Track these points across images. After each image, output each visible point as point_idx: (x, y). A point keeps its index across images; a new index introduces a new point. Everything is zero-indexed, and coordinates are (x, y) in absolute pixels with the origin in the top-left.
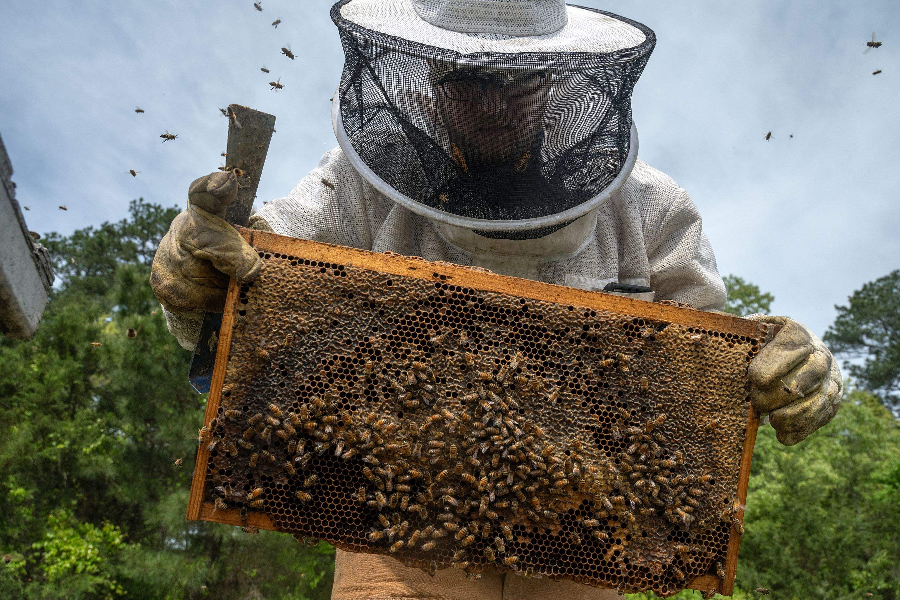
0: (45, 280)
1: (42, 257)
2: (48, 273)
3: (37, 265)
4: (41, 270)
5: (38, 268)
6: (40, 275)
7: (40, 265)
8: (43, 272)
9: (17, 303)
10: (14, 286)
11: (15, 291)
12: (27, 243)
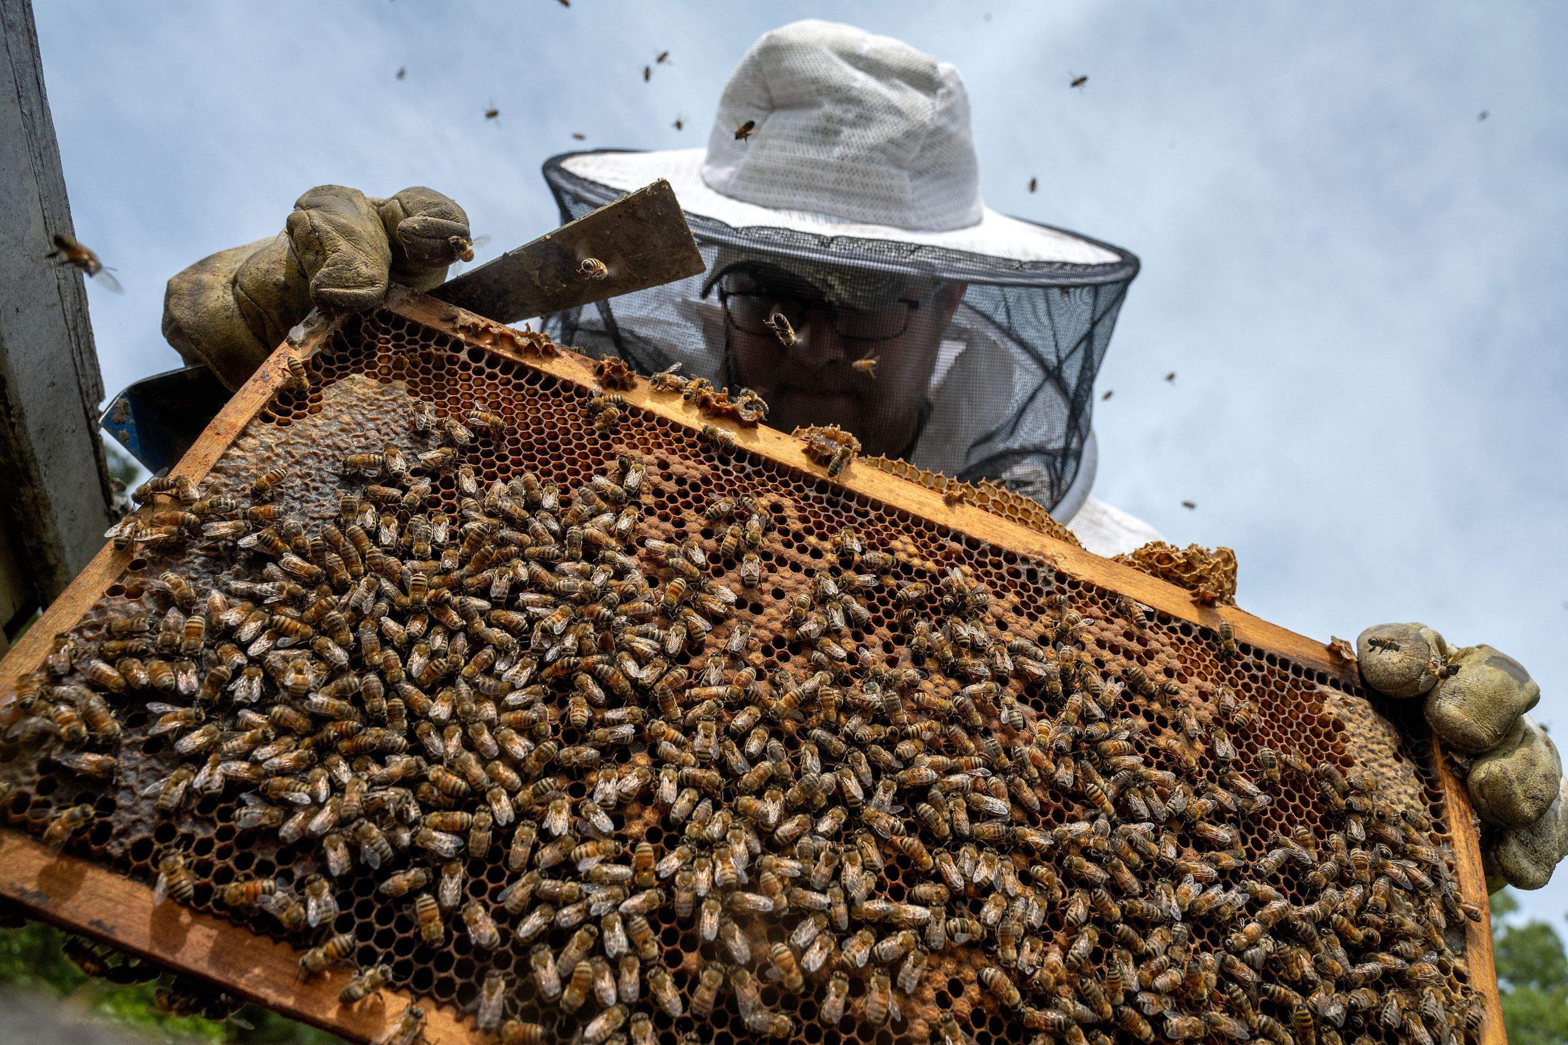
12: (104, 495)
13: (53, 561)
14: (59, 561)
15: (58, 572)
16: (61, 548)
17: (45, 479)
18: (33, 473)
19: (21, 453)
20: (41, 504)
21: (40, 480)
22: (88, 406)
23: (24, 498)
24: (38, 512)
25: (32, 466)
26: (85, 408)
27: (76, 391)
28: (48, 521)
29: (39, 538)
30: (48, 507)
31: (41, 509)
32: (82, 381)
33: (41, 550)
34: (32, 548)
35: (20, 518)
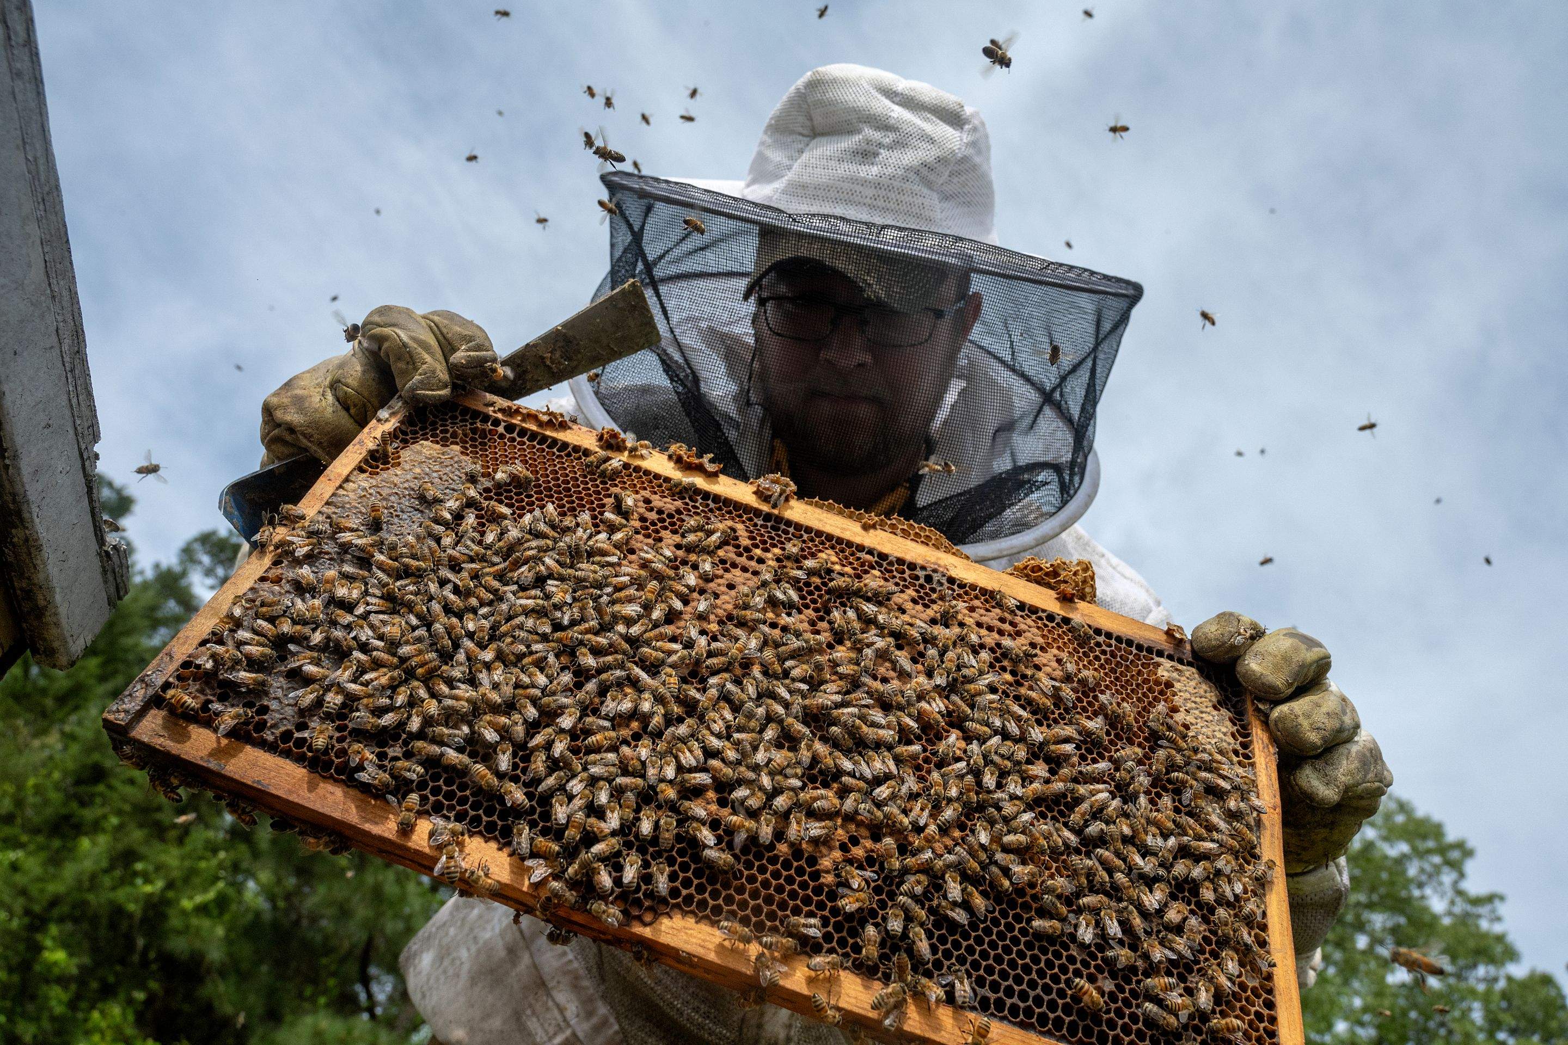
0: (112, 590)
1: (115, 558)
2: (119, 580)
3: (103, 567)
4: (110, 577)
5: (105, 572)
6: (106, 582)
7: (110, 569)
9: (56, 614)
10: (58, 590)
11: (58, 598)
12: (96, 535)
13: (42, 603)
14: (49, 603)
16: (51, 589)
17: (37, 520)
18: (26, 515)
19: (14, 495)
20: (31, 546)
21: (32, 521)
22: (83, 447)
23: (15, 540)
24: (30, 554)
25: (25, 507)
26: (80, 449)
27: (71, 432)
28: (39, 562)
29: (29, 578)
30: (39, 548)
31: (33, 550)
32: (78, 422)
33: (31, 591)
34: (22, 589)
35: (11, 559)
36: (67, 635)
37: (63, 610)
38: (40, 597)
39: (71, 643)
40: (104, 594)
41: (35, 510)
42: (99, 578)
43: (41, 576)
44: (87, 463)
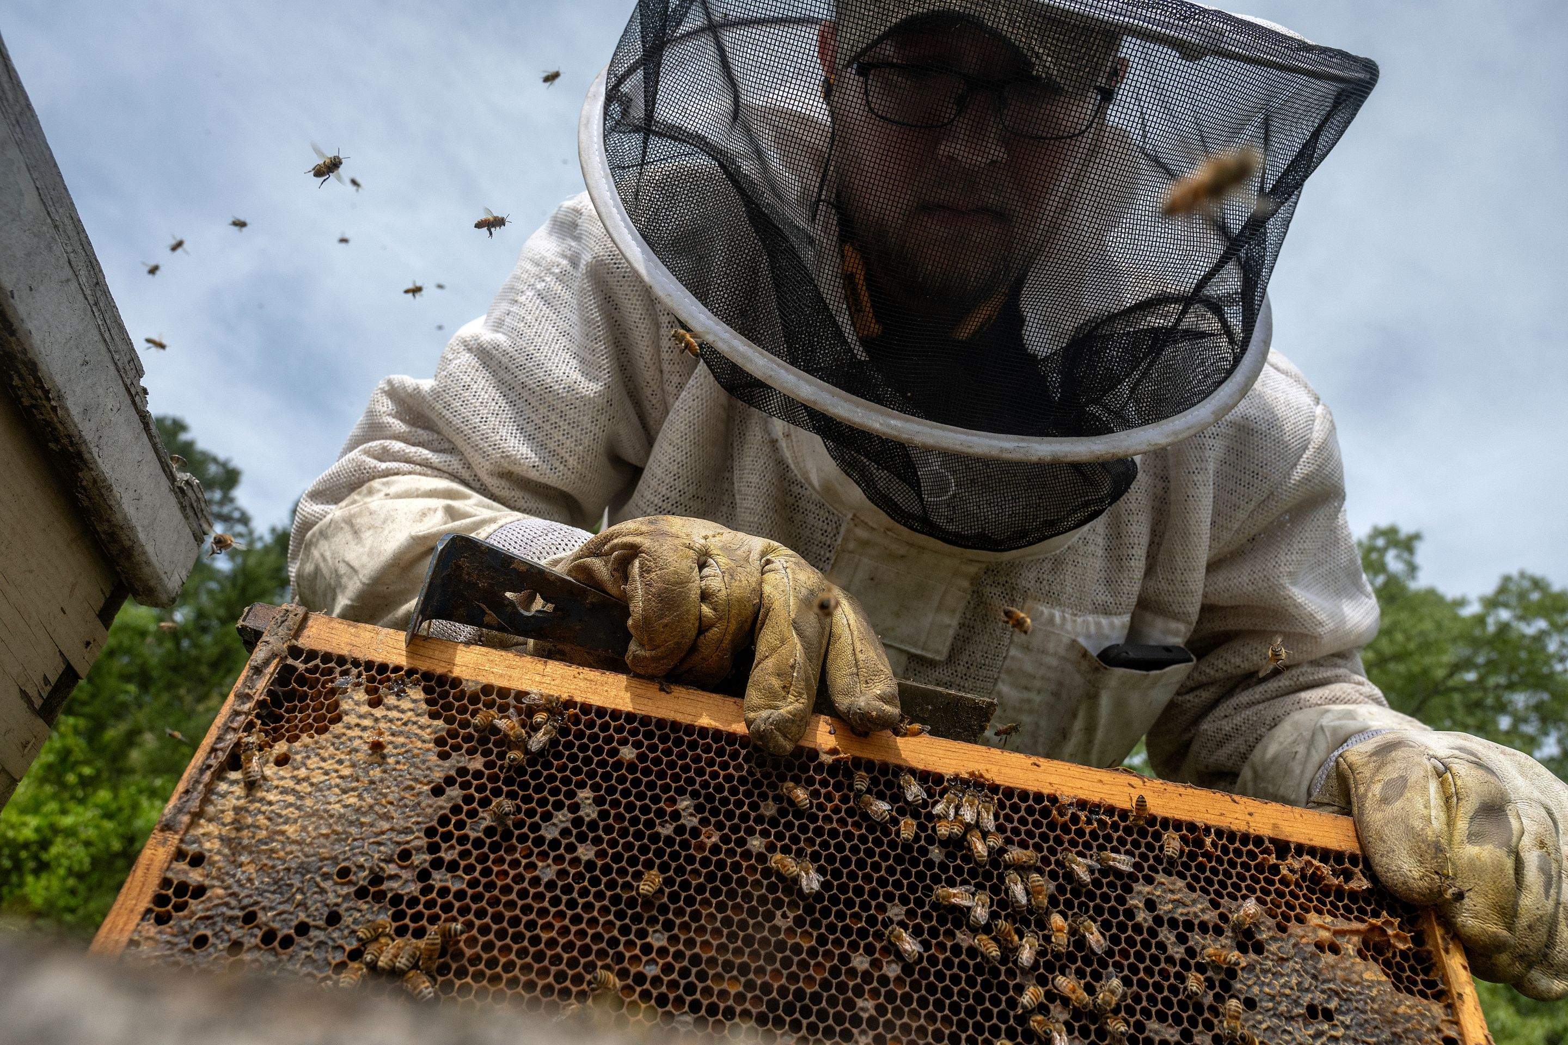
0: (193, 524)
1: (190, 493)
2: (198, 515)
3: (180, 503)
4: (188, 510)
5: (183, 508)
6: (187, 519)
7: (186, 503)
8: (191, 514)
9: (144, 553)
10: (139, 529)
11: (142, 536)
12: (164, 471)
13: (128, 543)
14: (134, 542)
15: (136, 554)
16: (132, 529)
17: (100, 461)
18: (87, 456)
19: (70, 437)
20: (101, 487)
21: (95, 462)
22: (129, 382)
23: (84, 483)
24: (102, 495)
25: (83, 448)
26: (126, 385)
27: (112, 368)
28: (113, 503)
29: (108, 521)
30: (109, 488)
31: (103, 491)
32: (117, 357)
33: (113, 533)
34: (104, 532)
35: (86, 503)
36: (161, 573)
37: (150, 549)
38: (124, 537)
39: (166, 580)
40: (188, 530)
41: (95, 450)
42: (179, 515)
43: (119, 516)
44: (137, 399)
